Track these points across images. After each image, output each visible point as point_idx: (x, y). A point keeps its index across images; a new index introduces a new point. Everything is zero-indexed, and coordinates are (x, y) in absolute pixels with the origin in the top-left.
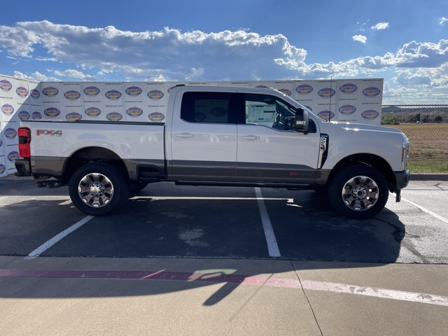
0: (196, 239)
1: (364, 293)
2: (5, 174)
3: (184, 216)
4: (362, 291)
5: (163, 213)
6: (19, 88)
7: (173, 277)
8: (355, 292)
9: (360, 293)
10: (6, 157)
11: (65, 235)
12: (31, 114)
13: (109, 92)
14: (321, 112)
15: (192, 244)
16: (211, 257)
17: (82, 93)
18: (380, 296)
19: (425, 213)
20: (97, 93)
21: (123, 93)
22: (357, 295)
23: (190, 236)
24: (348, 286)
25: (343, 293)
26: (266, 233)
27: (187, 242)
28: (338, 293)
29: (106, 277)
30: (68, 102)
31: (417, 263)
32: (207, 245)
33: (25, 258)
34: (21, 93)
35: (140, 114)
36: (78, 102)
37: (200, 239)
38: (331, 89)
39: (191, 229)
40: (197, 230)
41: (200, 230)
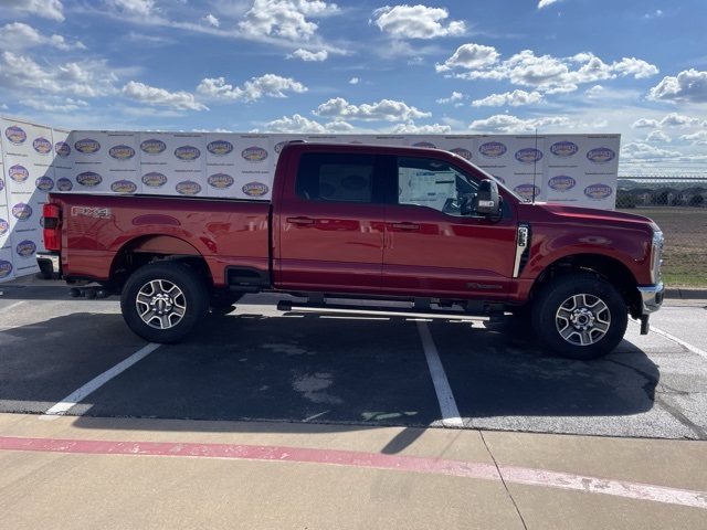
0: (321, 391)
1: (606, 491)
2: (11, 277)
3: (300, 351)
4: (602, 487)
5: (267, 346)
6: (37, 140)
7: (285, 455)
8: (592, 488)
9: (600, 490)
10: (15, 249)
11: (107, 380)
12: (55, 181)
13: (180, 149)
14: (519, 187)
15: (314, 398)
16: (346, 422)
17: (137, 150)
18: (634, 495)
19: (693, 354)
20: (162, 150)
21: (203, 150)
22: (595, 494)
23: (310, 385)
24: (580, 478)
25: (571, 490)
26: (435, 383)
27: (306, 395)
28: (563, 490)
29: (172, 453)
30: (115, 164)
31: (689, 439)
32: (339, 401)
33: (41, 417)
34: (40, 148)
35: (230, 185)
36: (131, 164)
37: (328, 391)
38: (536, 150)
39: (311, 373)
40: (322, 375)
41: (327, 375)
